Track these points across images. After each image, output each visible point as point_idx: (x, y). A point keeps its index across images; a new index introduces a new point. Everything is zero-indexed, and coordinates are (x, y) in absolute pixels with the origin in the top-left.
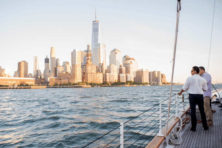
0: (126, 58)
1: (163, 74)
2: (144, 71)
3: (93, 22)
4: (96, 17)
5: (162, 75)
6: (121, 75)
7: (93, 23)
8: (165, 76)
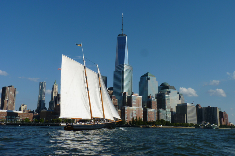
0: (164, 87)
1: (223, 111)
2: (188, 106)
3: (119, 35)
4: (122, 30)
5: (221, 114)
6: (149, 110)
7: (118, 37)
8: (226, 115)
